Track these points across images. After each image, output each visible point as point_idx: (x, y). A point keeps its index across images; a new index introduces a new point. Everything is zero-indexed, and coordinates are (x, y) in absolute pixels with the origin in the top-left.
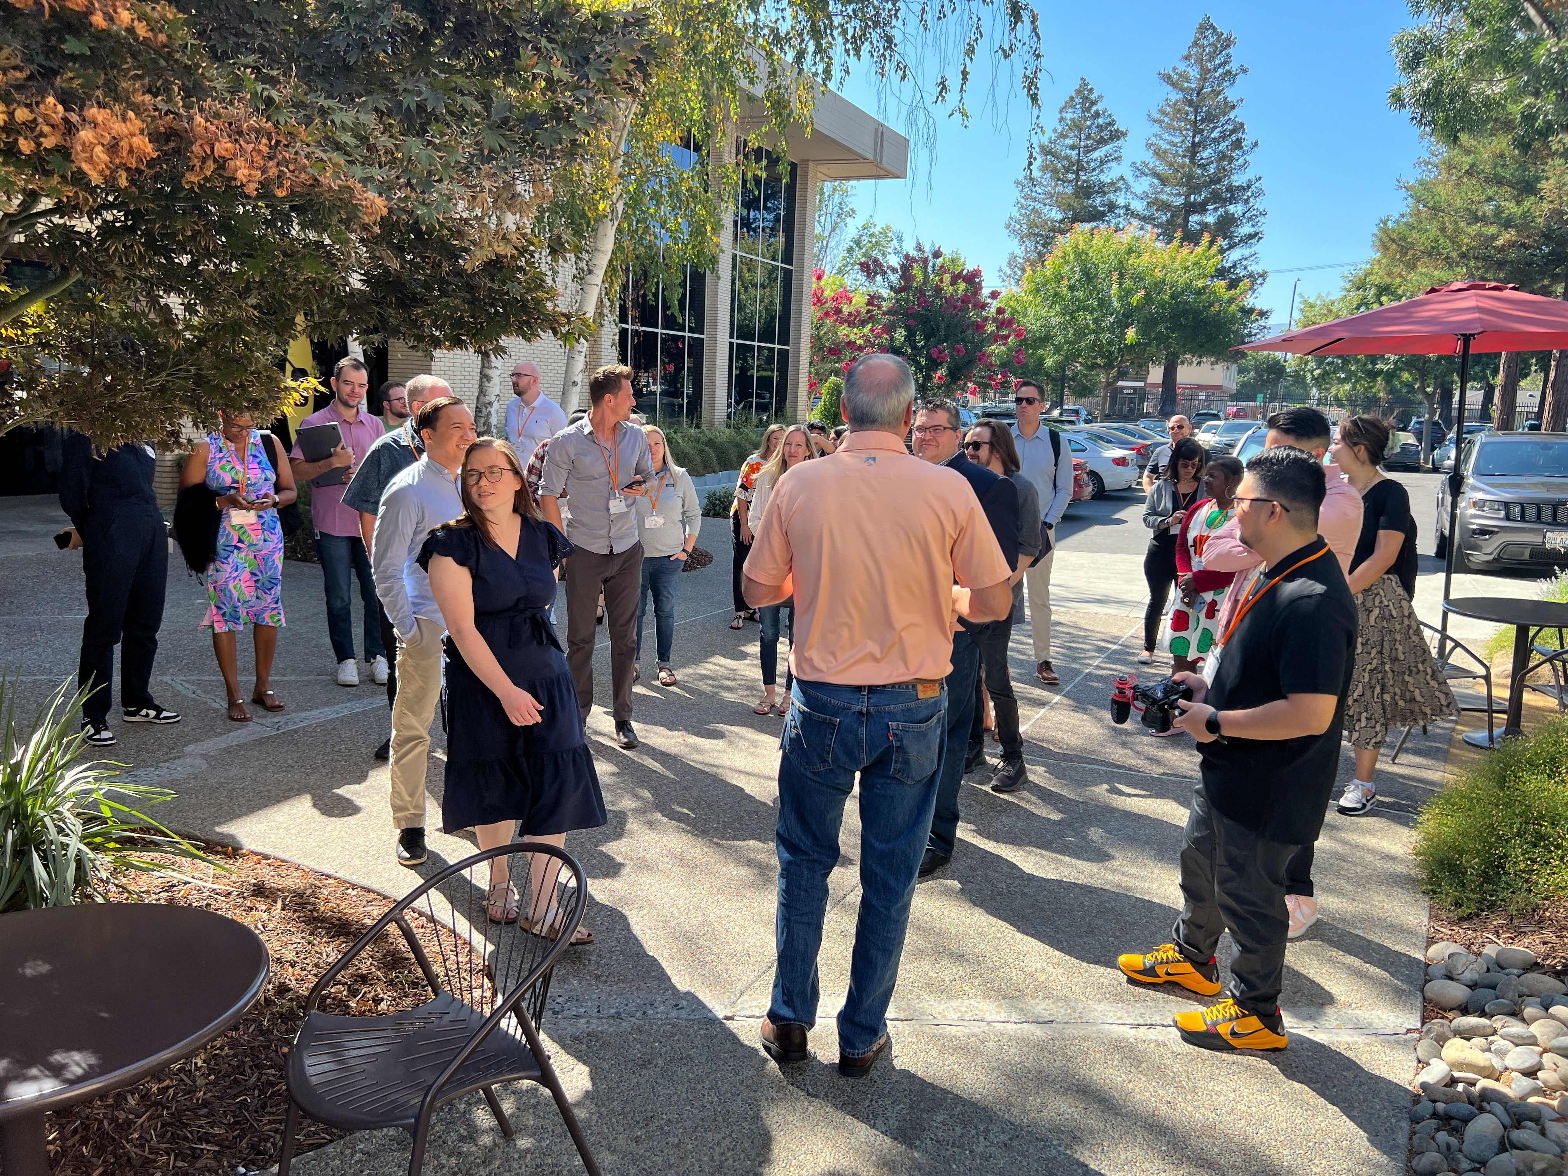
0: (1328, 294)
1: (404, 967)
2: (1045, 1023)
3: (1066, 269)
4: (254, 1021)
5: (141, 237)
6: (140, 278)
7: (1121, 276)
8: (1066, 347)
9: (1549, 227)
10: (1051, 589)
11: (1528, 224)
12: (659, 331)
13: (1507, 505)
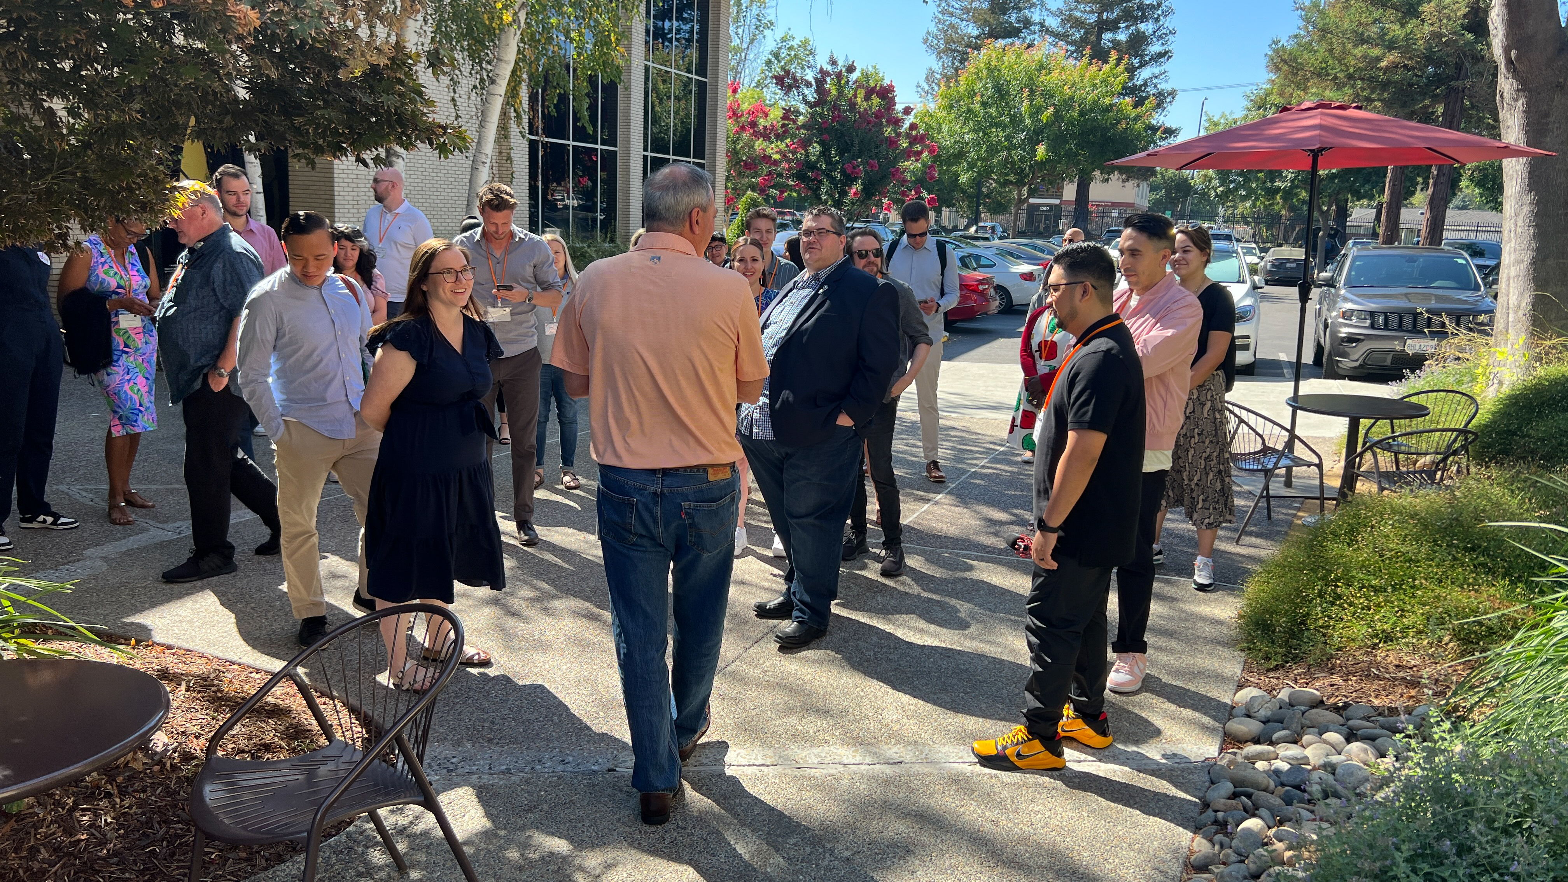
0: (1231, 113)
1: (307, 738)
2: (895, 763)
3: (979, 86)
4: (160, 784)
5: (23, 44)
6: (23, 82)
7: (1032, 92)
8: (979, 164)
9: (1429, 49)
10: (939, 394)
11: (1409, 46)
12: (571, 143)
13: (1372, 314)
